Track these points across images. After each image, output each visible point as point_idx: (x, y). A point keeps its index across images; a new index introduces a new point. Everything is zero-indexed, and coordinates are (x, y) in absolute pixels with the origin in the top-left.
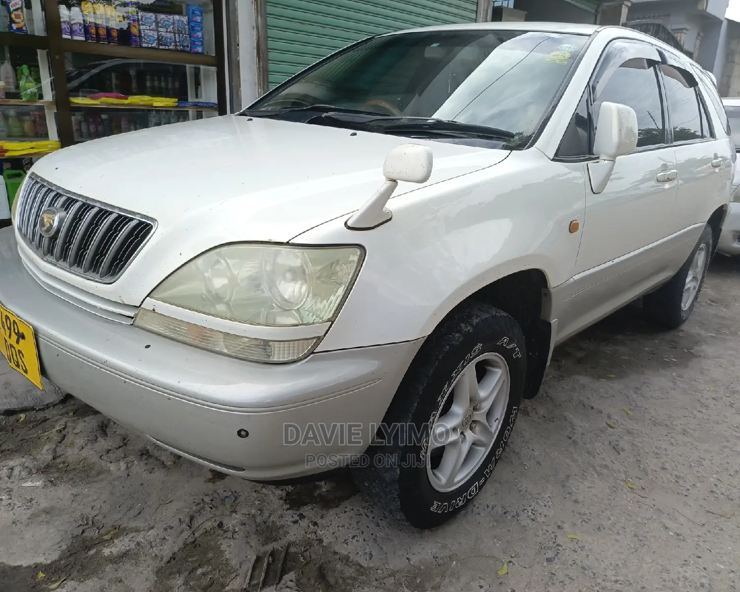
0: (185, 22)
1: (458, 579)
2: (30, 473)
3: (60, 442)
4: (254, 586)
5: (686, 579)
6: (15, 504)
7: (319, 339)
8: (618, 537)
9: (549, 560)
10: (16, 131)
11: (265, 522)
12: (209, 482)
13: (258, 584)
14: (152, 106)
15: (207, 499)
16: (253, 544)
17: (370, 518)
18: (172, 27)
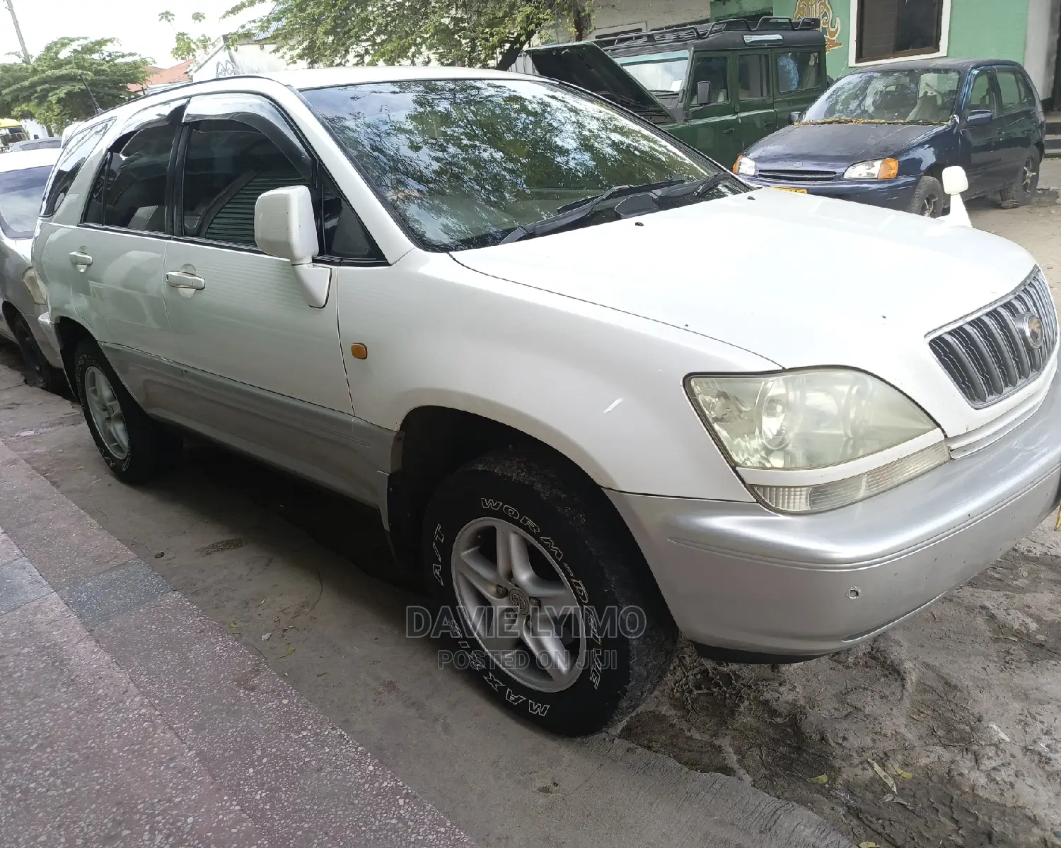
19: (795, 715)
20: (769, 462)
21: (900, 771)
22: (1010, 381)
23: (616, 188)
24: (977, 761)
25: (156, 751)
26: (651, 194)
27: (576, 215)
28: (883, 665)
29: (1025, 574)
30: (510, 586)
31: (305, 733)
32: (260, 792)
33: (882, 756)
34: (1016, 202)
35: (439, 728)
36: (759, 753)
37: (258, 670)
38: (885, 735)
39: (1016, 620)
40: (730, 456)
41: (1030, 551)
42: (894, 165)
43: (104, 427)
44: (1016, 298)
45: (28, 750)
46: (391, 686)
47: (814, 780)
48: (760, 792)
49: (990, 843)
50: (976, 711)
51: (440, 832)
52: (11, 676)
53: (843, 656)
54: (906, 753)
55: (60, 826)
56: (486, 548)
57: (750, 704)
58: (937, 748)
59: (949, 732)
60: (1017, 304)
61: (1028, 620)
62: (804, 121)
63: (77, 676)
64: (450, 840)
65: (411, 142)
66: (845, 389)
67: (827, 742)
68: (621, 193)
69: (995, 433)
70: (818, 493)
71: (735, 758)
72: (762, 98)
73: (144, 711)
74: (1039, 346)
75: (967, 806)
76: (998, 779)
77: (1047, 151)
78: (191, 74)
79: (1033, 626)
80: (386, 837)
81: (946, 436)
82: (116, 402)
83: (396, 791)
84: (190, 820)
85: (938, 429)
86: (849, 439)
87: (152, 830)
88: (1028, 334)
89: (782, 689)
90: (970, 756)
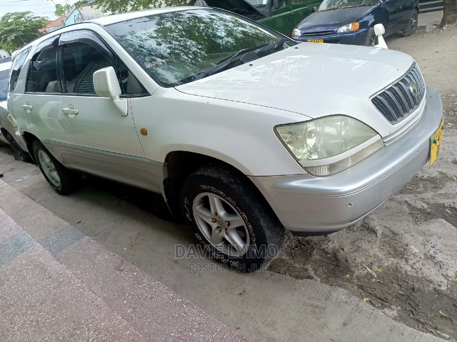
19: (335, 253)
20: (311, 157)
21: (377, 269)
22: (406, 111)
23: (240, 51)
24: (407, 261)
25: (86, 300)
26: (255, 51)
27: (225, 64)
28: (368, 229)
29: (422, 186)
30: (217, 218)
31: (144, 285)
32: (129, 310)
33: (370, 264)
34: (409, 33)
35: (197, 276)
36: (322, 269)
37: (123, 263)
38: (371, 256)
39: (419, 204)
40: (295, 157)
41: (423, 177)
42: (357, 24)
43: (50, 174)
44: (406, 76)
45: (36, 306)
46: (176, 262)
47: (344, 277)
48: (324, 284)
49: (414, 292)
50: (405, 242)
51: (201, 316)
52: (25, 277)
53: (352, 228)
54: (379, 262)
55: (52, 334)
56: (206, 204)
57: (317, 251)
58: (391, 258)
59: (395, 251)
60: (406, 79)
61: (424, 204)
62: (319, 10)
63: (51, 275)
64: (205, 318)
65: (157, 42)
66: (339, 123)
67: (348, 261)
68: (243, 52)
69: (402, 133)
70: (332, 167)
71: (313, 272)
72: (301, 3)
73: (79, 285)
74: (417, 95)
75: (404, 279)
76: (415, 267)
77: (420, 10)
78: (64, 22)
79: (426, 206)
80: (180, 321)
81: (381, 137)
82: (52, 164)
83: (182, 302)
84: (103, 324)
85: (378, 135)
86: (343, 143)
87: (89, 330)
88: (412, 91)
89: (329, 243)
90: (404, 260)
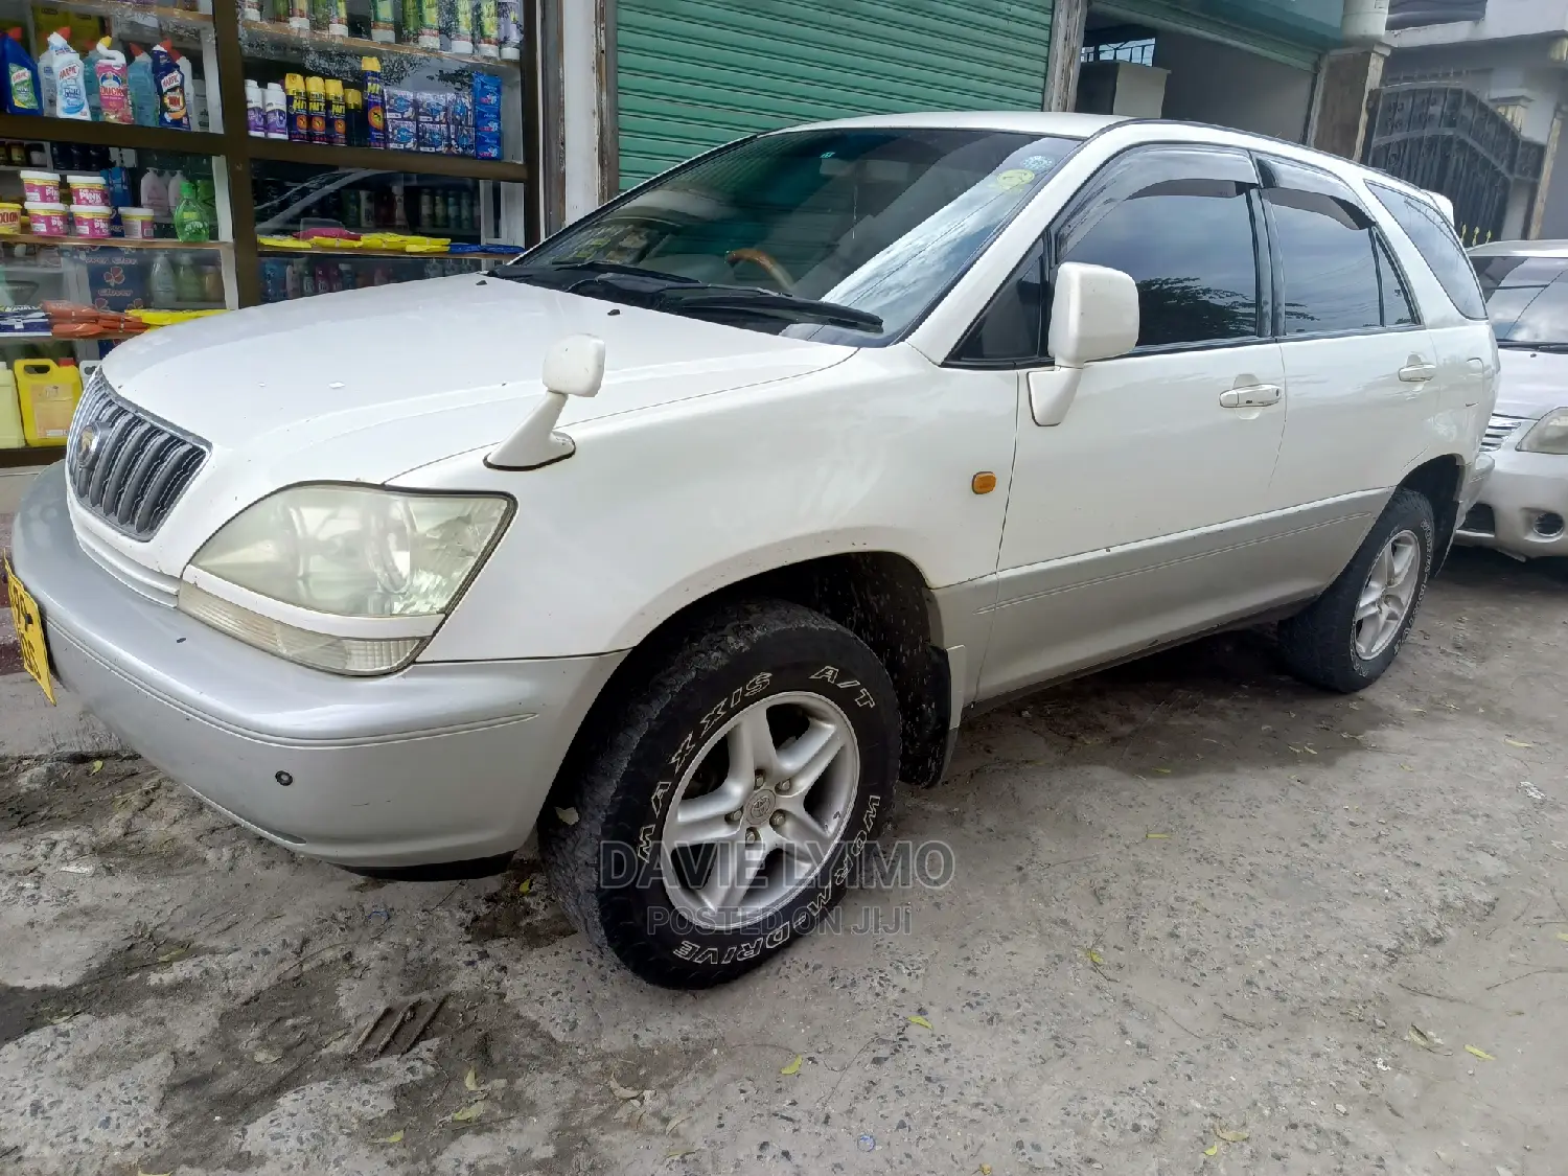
0: (468, 105)
1: (711, 1076)
2: (81, 853)
3: (140, 810)
4: (368, 1052)
5: (1110, 1113)
6: (41, 897)
7: (424, 642)
8: (1021, 1037)
9: (877, 1061)
10: (190, 290)
11: (421, 960)
12: (356, 890)
13: (374, 1050)
14: (404, 252)
15: (341, 916)
16: (389, 990)
17: (595, 966)
18: (443, 113)
